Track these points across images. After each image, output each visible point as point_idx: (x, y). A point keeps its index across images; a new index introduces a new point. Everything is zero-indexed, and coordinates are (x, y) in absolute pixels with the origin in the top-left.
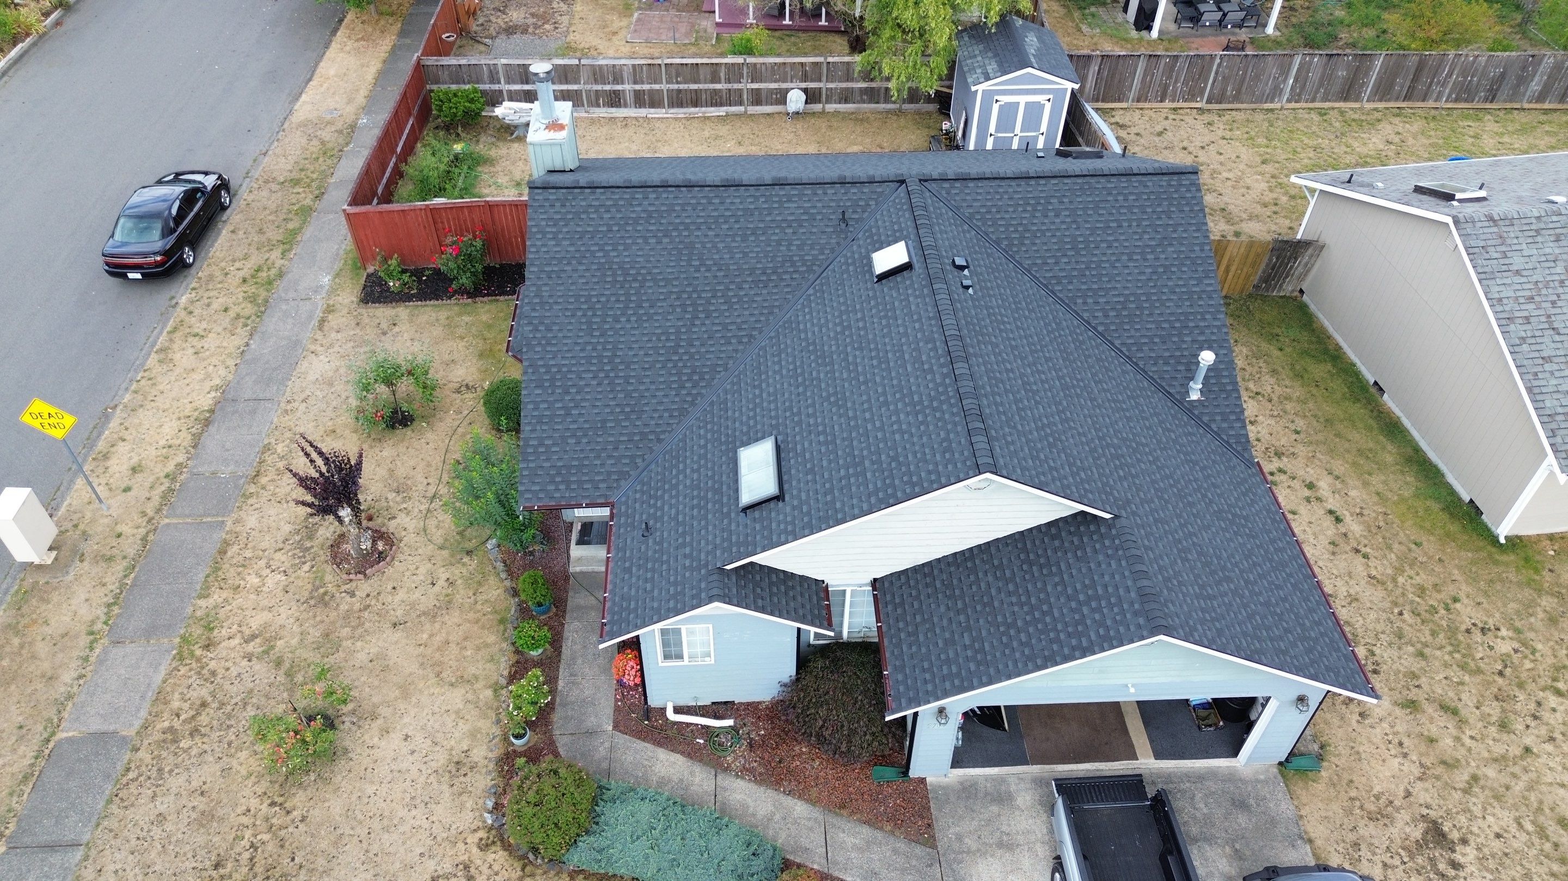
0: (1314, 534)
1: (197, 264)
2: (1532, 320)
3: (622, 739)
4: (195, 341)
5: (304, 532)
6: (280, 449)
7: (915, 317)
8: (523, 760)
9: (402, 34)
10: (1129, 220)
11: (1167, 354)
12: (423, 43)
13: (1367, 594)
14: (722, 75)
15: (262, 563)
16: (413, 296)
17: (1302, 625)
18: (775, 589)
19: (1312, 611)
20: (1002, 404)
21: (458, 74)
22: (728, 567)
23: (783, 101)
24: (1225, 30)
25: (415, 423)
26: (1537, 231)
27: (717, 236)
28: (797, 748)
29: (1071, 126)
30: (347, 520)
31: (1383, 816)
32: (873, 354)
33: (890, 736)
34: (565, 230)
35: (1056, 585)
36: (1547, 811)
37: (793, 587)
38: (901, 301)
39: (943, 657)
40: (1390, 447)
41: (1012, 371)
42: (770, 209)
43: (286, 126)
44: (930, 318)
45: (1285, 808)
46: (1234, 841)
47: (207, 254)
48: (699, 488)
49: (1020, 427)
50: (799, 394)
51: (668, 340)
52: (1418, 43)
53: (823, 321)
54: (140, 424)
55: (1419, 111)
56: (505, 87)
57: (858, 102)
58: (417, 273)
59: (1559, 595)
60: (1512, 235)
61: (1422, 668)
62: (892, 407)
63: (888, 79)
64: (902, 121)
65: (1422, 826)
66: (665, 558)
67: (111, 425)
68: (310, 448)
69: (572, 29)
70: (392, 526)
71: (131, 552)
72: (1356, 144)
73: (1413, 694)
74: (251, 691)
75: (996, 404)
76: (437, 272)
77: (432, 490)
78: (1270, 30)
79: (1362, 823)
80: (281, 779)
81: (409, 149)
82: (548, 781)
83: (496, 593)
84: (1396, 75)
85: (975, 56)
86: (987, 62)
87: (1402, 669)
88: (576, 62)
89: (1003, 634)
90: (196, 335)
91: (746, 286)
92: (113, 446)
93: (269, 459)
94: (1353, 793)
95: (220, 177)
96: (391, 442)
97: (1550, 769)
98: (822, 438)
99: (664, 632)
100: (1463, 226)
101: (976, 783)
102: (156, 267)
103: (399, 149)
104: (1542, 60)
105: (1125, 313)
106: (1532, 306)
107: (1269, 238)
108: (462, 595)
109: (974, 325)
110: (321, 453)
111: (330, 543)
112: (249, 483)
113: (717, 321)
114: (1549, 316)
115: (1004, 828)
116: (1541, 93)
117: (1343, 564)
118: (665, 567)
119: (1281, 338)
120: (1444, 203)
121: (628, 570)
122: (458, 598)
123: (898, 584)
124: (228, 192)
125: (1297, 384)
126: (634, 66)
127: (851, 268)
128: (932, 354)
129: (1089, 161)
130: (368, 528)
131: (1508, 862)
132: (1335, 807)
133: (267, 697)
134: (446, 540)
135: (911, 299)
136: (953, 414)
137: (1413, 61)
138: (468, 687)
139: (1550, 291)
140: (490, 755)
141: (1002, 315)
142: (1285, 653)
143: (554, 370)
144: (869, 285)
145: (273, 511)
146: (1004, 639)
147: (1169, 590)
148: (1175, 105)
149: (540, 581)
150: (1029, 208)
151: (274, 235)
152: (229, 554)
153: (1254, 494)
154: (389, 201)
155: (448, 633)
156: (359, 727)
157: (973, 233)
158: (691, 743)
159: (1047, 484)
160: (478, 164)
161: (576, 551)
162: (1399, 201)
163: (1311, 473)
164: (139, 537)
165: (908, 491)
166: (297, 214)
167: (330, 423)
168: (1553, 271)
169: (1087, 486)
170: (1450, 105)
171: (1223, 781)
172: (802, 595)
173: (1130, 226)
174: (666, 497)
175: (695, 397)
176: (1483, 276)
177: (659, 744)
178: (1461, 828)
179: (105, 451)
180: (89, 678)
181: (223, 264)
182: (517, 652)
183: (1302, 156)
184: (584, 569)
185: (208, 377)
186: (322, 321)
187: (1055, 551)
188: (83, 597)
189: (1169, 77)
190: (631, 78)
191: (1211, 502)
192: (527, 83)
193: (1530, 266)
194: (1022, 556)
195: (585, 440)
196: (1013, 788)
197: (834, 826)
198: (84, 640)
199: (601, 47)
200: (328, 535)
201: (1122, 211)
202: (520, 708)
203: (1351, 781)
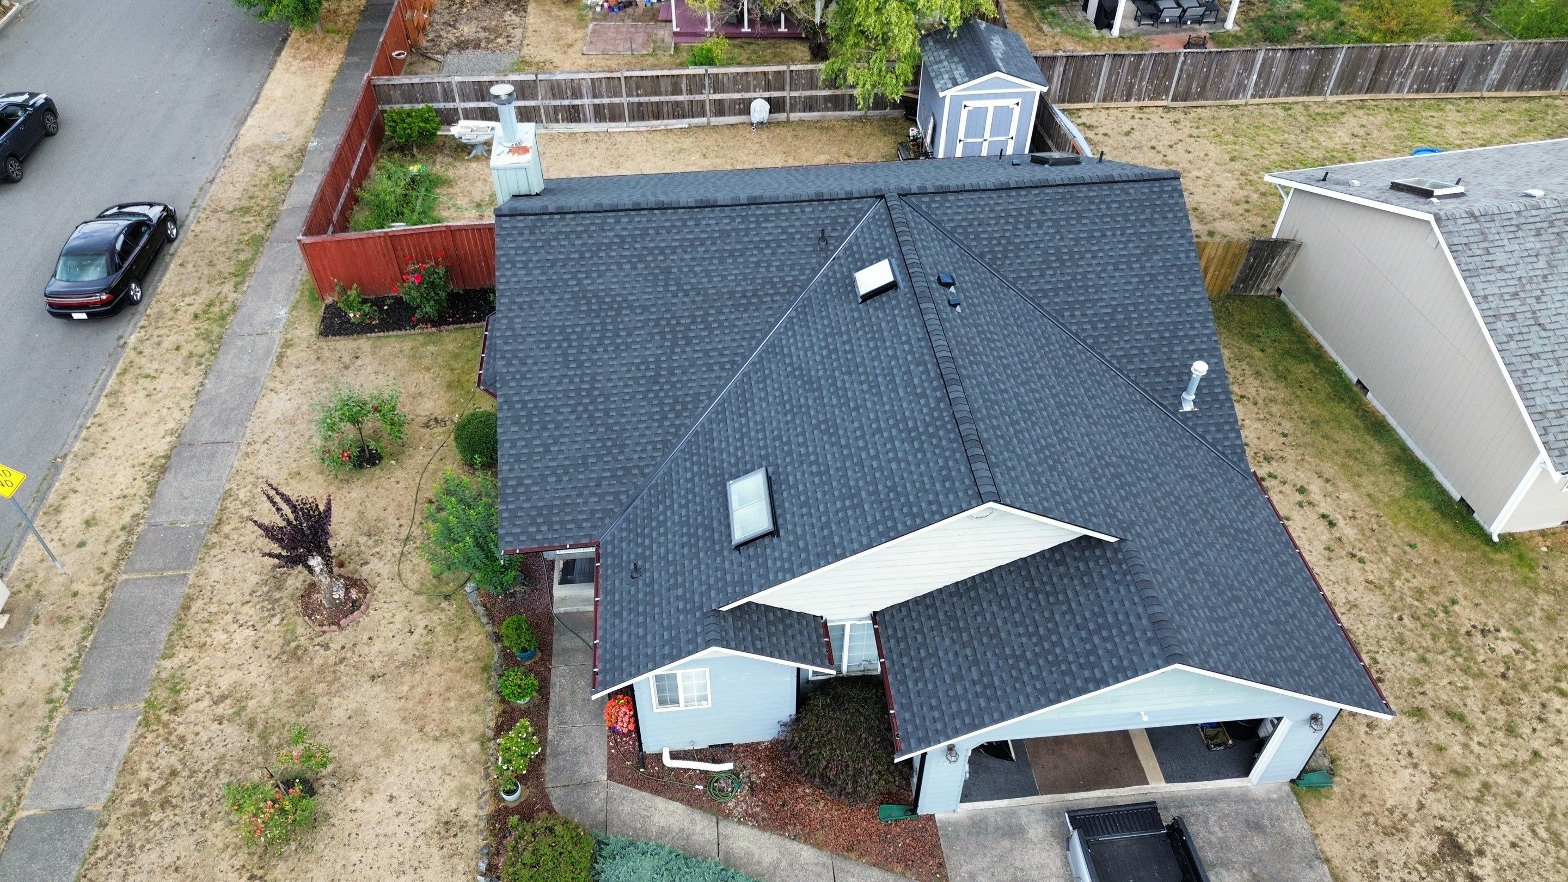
0: (1309, 540)
1: (145, 301)
2: (1518, 316)
3: (617, 789)
4: (146, 383)
5: (272, 582)
6: (242, 494)
7: (904, 339)
8: (516, 817)
9: (350, 52)
10: (1113, 229)
11: (1158, 365)
12: (373, 62)
13: (1366, 600)
14: (684, 87)
15: (229, 618)
16: (375, 326)
17: (1312, 642)
18: (773, 629)
19: (1320, 626)
20: (999, 427)
21: (410, 93)
22: (724, 609)
23: (747, 111)
24: (1184, 27)
25: (383, 462)
26: (1517, 226)
27: (693, 259)
28: (800, 790)
29: (1040, 128)
30: (317, 569)
31: (1398, 830)
32: (863, 378)
33: (896, 774)
34: (535, 258)
35: (1064, 614)
36: (1560, 817)
37: (791, 626)
38: (888, 322)
39: (951, 693)
40: (1377, 447)
41: (1006, 391)
42: (747, 230)
43: (232, 152)
44: (919, 340)
45: (1298, 827)
46: (1251, 864)
47: (156, 287)
48: (689, 525)
49: (1018, 450)
50: (787, 423)
51: (648, 369)
52: (1379, 35)
53: (807, 344)
54: (92, 474)
55: (1382, 102)
56: (460, 105)
57: (823, 110)
58: (378, 303)
59: (1555, 593)
60: (1493, 231)
61: (1426, 675)
62: (886, 434)
63: (853, 87)
64: (869, 129)
65: (1437, 839)
66: (657, 600)
67: (61, 476)
68: (275, 495)
69: (525, 42)
70: (365, 572)
71: (89, 612)
72: (1321, 139)
73: (1419, 701)
74: (224, 756)
75: (993, 427)
76: (399, 300)
77: (404, 532)
78: (1229, 25)
79: (1377, 839)
80: (260, 850)
81: (363, 173)
82: (544, 842)
83: (477, 639)
84: (1358, 68)
85: (941, 61)
86: (953, 67)
87: (1405, 676)
88: (533, 78)
89: (1012, 667)
90: (147, 376)
91: (726, 310)
92: (64, 498)
93: (231, 505)
94: (1367, 809)
95: (166, 208)
96: (359, 483)
97: (1560, 773)
98: (814, 469)
99: (658, 678)
100: (1445, 223)
101: (986, 818)
102: (103, 306)
103: (353, 174)
104: (1499, 49)
105: (1113, 324)
106: (1517, 303)
107: (1245, 237)
108: (442, 643)
109: (964, 345)
110: (287, 500)
111: (300, 593)
112: (211, 533)
113: (697, 348)
114: (1534, 312)
115: (1017, 863)
116: (1500, 81)
117: (1340, 570)
118: (657, 610)
119: (1262, 339)
120: (1422, 200)
121: (619, 615)
122: (438, 647)
123: (899, 616)
124: (175, 223)
125: (1281, 385)
126: (592, 80)
127: (834, 289)
128: (924, 377)
129: (1066, 168)
130: (340, 576)
131: (1525, 872)
132: (1350, 824)
133: (241, 762)
134: (422, 584)
135: (898, 319)
136: (950, 441)
137: (1374, 54)
138: (453, 741)
139: (1534, 286)
140: (481, 813)
141: (991, 333)
142: (1299, 673)
143: (531, 405)
144: (854, 306)
145: (237, 561)
146: (1014, 673)
147: (1181, 614)
148: (1141, 104)
149: (525, 626)
150: (1011, 220)
151: (225, 267)
152: (193, 609)
153: (1254, 507)
154: (344, 229)
155: (430, 684)
156: (341, 789)
157: (956, 247)
158: (691, 790)
159: (1051, 510)
160: (436, 186)
161: (560, 591)
162: (1377, 199)
163: (1302, 477)
164: (96, 595)
165: (909, 523)
166: (248, 244)
167: (294, 465)
168: (1536, 266)
169: (1090, 510)
170: (1411, 96)
171: (1236, 802)
172: (801, 633)
173: (1114, 235)
174: (654, 535)
175: (678, 427)
176: (1467, 274)
177: (656, 792)
178: (1476, 839)
179: (56, 504)
180: (49, 749)
181: (173, 300)
182: (503, 701)
183: (1269, 152)
184: (569, 609)
185: (162, 420)
186: (281, 357)
187: (1061, 577)
188: (40, 663)
189: (1134, 76)
190: (590, 93)
191: (1213, 517)
192: (483, 100)
193: (1513, 262)
194: (1027, 584)
195: (566, 478)
196: (1024, 820)
197: (842, 870)
198: (43, 709)
199: (556, 61)
200: (298, 585)
201: (1107, 220)
202: (510, 762)
203: (1364, 796)
